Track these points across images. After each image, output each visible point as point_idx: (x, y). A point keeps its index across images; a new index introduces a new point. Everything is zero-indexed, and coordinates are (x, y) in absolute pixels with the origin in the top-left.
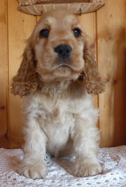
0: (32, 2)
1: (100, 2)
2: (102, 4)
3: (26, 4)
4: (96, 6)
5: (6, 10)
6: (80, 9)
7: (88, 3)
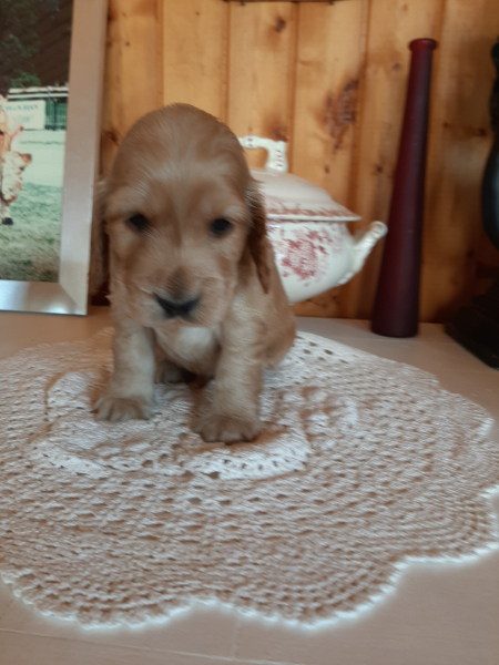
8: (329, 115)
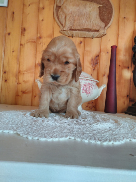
1: (104, 32)
2: (105, 33)
3: (65, 29)
4: (102, 34)
5: (53, 32)
6: (93, 36)
7: (97, 33)
8: (92, 63)
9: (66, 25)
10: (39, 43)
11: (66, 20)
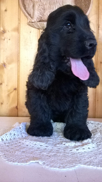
0: (37, 20)
3: (33, 21)
5: (19, 24)
9: (35, 16)
10: (3, 38)
11: (35, 9)
